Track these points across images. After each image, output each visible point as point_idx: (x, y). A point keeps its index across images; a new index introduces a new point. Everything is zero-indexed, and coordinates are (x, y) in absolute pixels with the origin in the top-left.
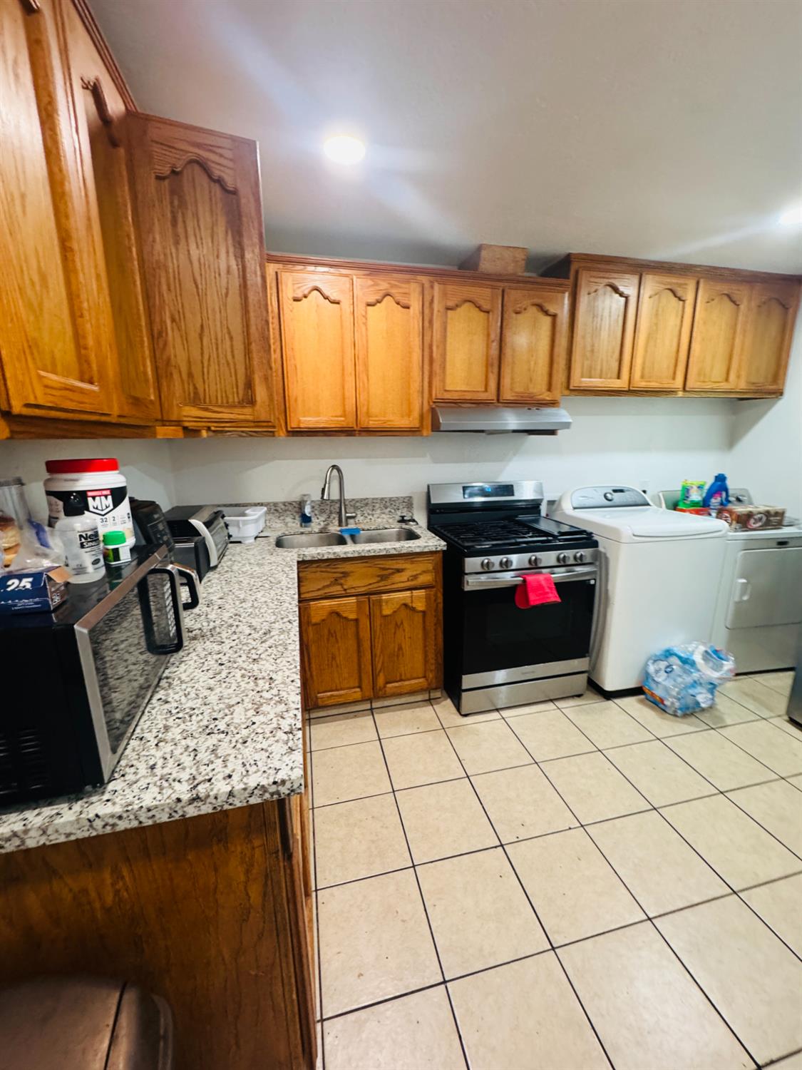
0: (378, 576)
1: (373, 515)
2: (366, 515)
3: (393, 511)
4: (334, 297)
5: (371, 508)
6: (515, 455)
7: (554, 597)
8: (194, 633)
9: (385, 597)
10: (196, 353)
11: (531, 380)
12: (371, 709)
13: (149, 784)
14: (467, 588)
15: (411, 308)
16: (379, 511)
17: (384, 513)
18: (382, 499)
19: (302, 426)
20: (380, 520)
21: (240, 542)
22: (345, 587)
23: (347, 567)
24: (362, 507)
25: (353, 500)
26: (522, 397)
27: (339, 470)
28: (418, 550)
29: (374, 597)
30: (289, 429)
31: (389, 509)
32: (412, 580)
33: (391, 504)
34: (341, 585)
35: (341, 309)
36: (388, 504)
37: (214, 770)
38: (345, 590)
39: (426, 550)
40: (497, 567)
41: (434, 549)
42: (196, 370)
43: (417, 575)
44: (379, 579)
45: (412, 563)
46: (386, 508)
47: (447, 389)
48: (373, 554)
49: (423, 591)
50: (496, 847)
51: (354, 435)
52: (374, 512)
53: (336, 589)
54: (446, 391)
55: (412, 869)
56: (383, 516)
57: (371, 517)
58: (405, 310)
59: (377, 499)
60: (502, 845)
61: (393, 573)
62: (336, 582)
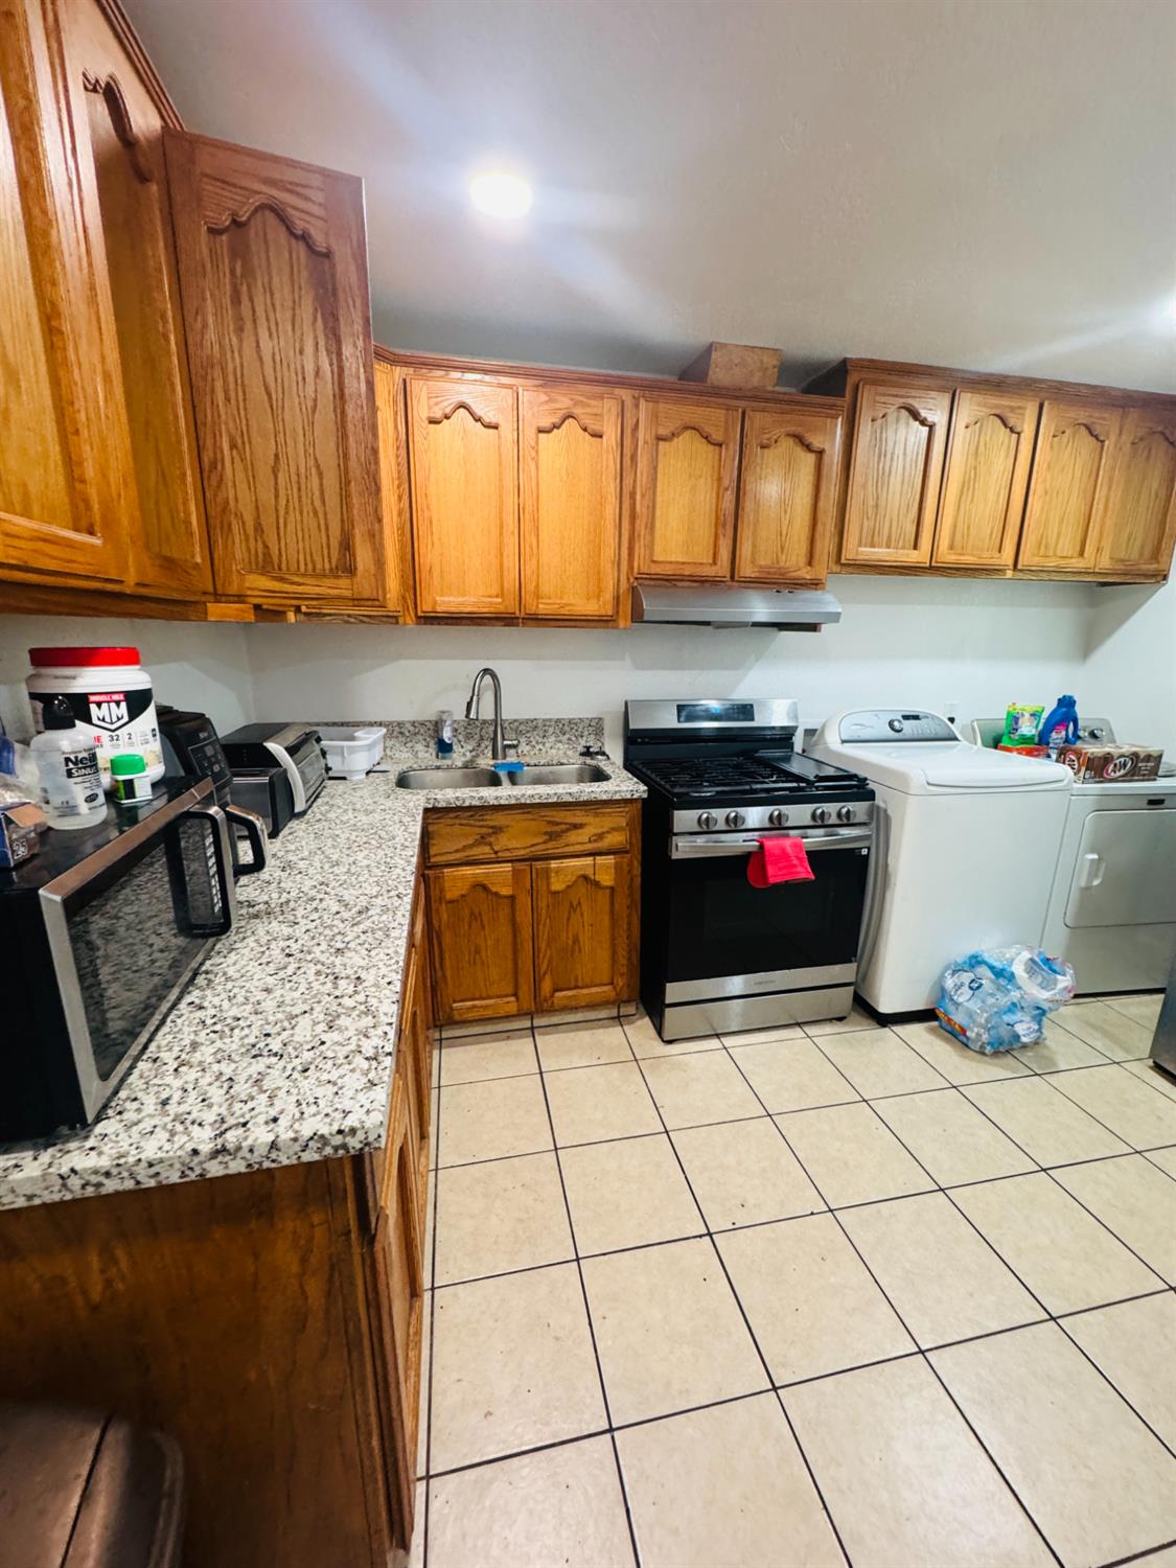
0: (545, 833)
1: (544, 744)
2: (534, 743)
3: (574, 739)
4: (489, 418)
5: (541, 733)
6: (757, 659)
7: (805, 872)
8: (257, 908)
9: (554, 864)
10: (267, 496)
11: (782, 548)
12: (532, 1028)
13: (155, 1127)
14: (675, 856)
15: (604, 437)
16: (553, 739)
17: (560, 742)
18: (558, 721)
19: (439, 609)
20: (554, 751)
21: (344, 778)
22: (496, 848)
23: (499, 819)
24: (528, 732)
25: (515, 721)
26: (768, 573)
27: (494, 676)
28: (604, 797)
29: (539, 865)
30: (420, 614)
31: (567, 736)
32: (595, 841)
33: (572, 729)
34: (490, 844)
35: (500, 437)
36: (567, 728)
37: (253, 1109)
38: (496, 853)
39: (617, 797)
40: (721, 825)
41: (629, 796)
42: (268, 521)
43: (603, 833)
44: (547, 837)
45: (597, 815)
46: (564, 734)
47: (655, 559)
48: (538, 801)
49: (612, 857)
50: (700, 1236)
51: (517, 625)
52: (545, 740)
53: (483, 851)
54: (654, 562)
55: (576, 1263)
56: (559, 745)
57: (541, 746)
58: (594, 439)
59: (550, 720)
60: (710, 1234)
61: (567, 830)
62: (482, 840)
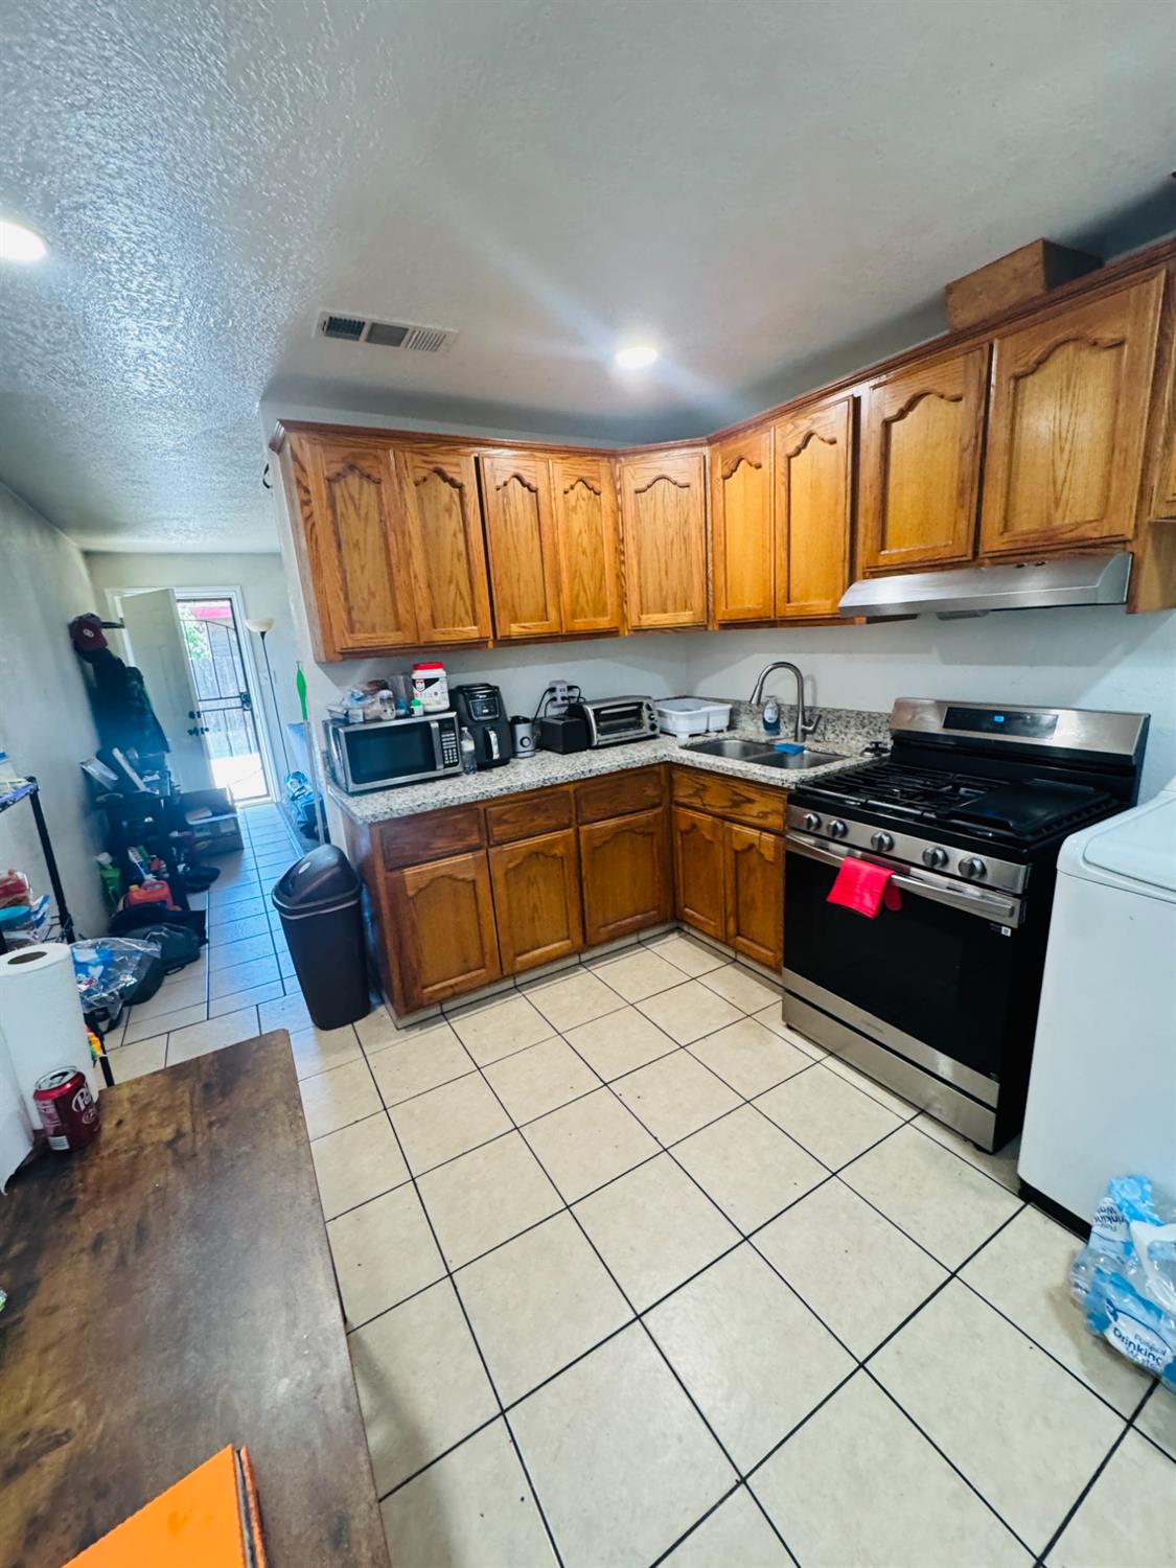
0: (731, 800)
1: (846, 734)
2: (838, 732)
3: (872, 733)
5: (845, 723)
9: (736, 828)
15: (838, 441)
16: (853, 730)
17: (860, 734)
18: (859, 713)
19: (727, 618)
20: (854, 742)
22: (705, 802)
23: (707, 781)
24: (834, 721)
25: (825, 709)
27: (793, 668)
28: (763, 780)
29: (727, 824)
30: (717, 622)
31: (866, 729)
32: (762, 818)
33: (871, 723)
34: (701, 798)
35: (763, 473)
36: (866, 721)
38: (704, 805)
39: (772, 782)
40: (824, 831)
41: (780, 784)
43: (768, 813)
44: (730, 803)
45: (763, 795)
46: (864, 727)
49: (773, 836)
50: (601, 1080)
52: (847, 731)
53: (696, 802)
56: (859, 737)
57: (843, 736)
59: (852, 711)
60: (606, 1085)
61: (744, 802)
62: (697, 794)
